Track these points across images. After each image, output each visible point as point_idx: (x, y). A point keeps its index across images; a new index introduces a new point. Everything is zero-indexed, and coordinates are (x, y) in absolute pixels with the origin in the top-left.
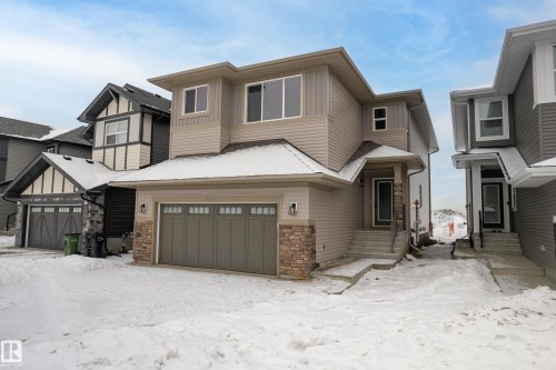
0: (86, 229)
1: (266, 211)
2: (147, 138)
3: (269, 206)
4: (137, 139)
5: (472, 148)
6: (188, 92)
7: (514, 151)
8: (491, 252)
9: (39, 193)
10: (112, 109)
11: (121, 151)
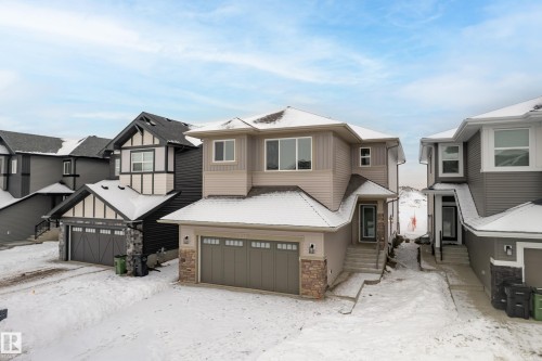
0: (130, 250)
1: (289, 247)
2: (171, 168)
3: (292, 243)
4: (163, 169)
5: (436, 183)
6: (216, 144)
7: (466, 187)
8: (448, 264)
9: (81, 216)
10: (137, 140)
11: (147, 178)
